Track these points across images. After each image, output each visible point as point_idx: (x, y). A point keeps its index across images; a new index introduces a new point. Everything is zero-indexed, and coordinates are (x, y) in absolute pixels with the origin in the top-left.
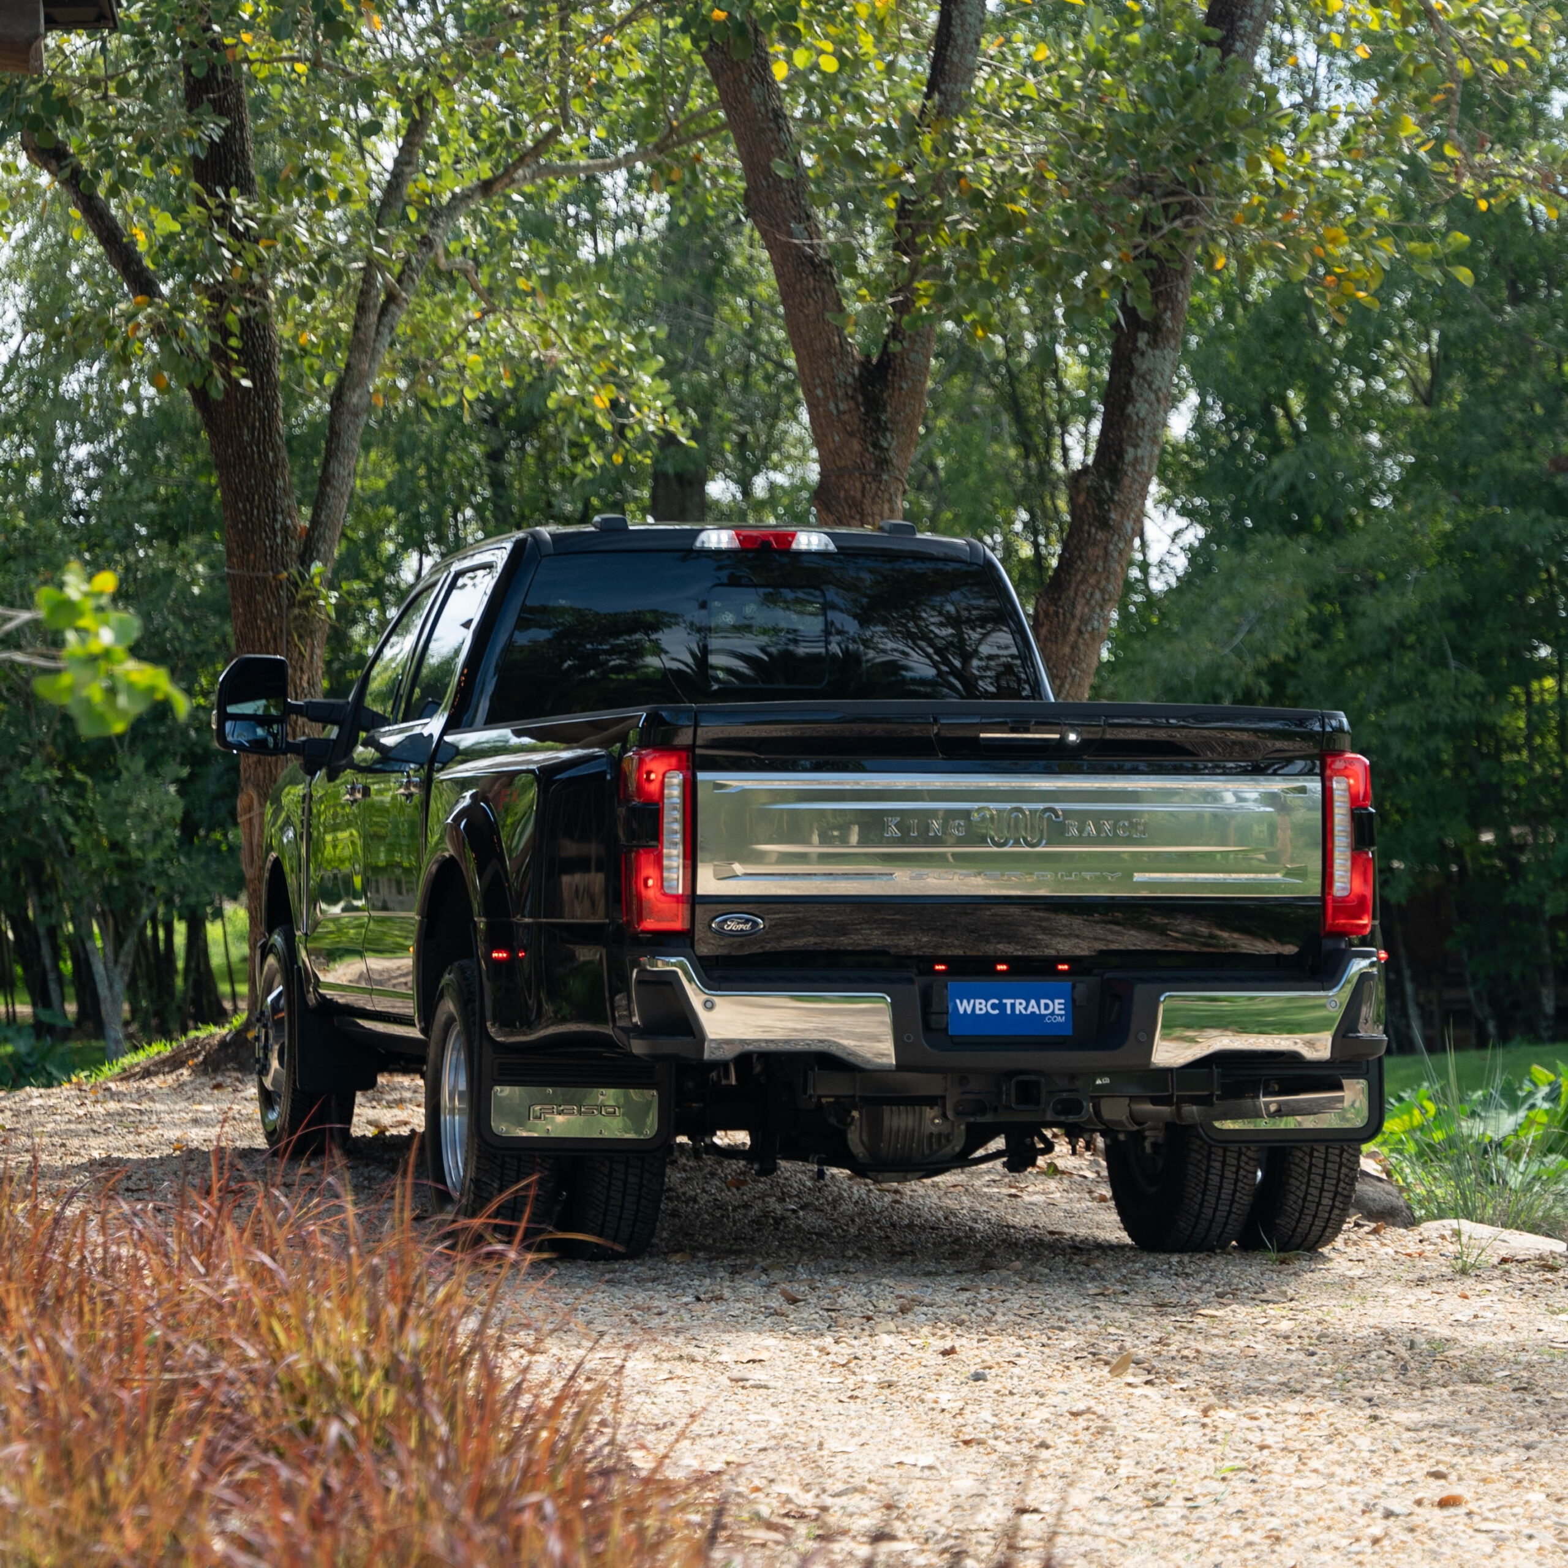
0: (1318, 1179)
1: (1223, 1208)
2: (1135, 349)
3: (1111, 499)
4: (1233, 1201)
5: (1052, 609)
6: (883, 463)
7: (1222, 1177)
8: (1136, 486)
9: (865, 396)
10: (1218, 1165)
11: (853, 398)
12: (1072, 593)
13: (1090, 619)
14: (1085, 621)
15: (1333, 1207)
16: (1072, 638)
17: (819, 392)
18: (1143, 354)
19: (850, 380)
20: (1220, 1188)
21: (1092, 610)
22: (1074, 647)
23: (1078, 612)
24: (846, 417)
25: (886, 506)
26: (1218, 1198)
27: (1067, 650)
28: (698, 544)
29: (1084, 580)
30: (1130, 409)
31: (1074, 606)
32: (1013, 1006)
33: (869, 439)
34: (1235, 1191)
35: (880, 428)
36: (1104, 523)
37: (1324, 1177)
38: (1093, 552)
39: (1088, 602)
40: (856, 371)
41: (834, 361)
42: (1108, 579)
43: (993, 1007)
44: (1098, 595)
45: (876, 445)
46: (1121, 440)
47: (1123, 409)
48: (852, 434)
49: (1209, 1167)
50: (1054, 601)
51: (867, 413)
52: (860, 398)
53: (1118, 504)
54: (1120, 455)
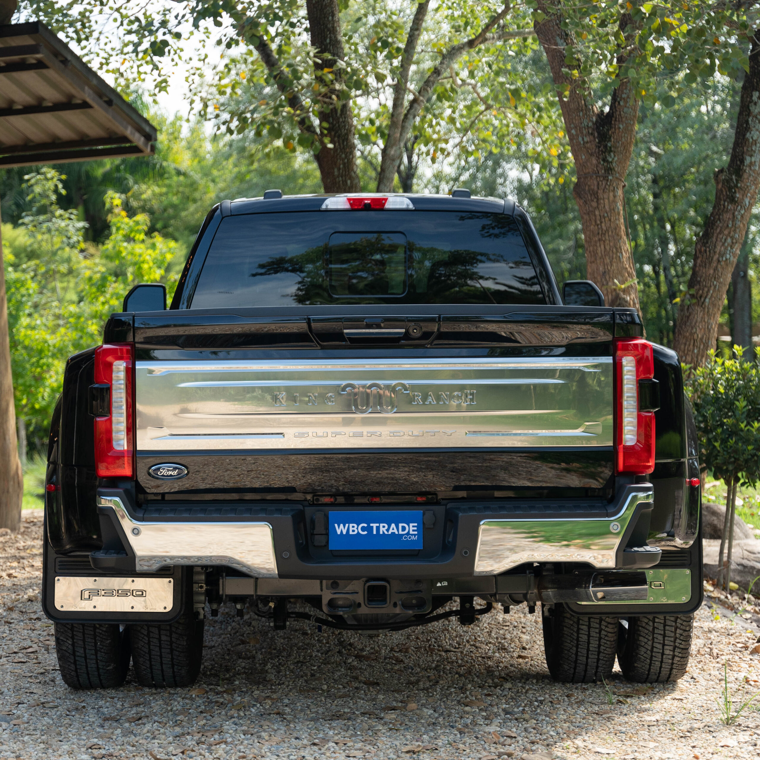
0: (661, 638)
1: (593, 657)
2: (751, 101)
3: (736, 186)
4: (599, 652)
5: (703, 249)
6: (609, 170)
7: (589, 636)
8: (751, 178)
9: (599, 133)
10: (585, 628)
11: (592, 134)
12: (714, 239)
13: (725, 253)
14: (722, 255)
15: (674, 656)
16: (714, 265)
17: (573, 132)
18: (755, 104)
19: (590, 124)
20: (589, 643)
21: (726, 249)
22: (716, 269)
23: (718, 250)
24: (588, 145)
25: (611, 194)
26: (588, 650)
27: (711, 271)
28: (324, 207)
29: (721, 232)
30: (748, 135)
31: (715, 247)
32: (378, 528)
33: (601, 157)
34: (599, 645)
35: (608, 150)
36: (732, 200)
37: (664, 636)
38: (727, 216)
39: (723, 244)
40: (594, 119)
41: (581, 114)
42: (735, 231)
43: (363, 529)
44: (729, 240)
45: (605, 160)
46: (743, 153)
47: (744, 135)
48: (591, 155)
49: (579, 629)
50: (704, 244)
51: (599, 142)
52: (596, 134)
53: (741, 188)
54: (742, 161)
